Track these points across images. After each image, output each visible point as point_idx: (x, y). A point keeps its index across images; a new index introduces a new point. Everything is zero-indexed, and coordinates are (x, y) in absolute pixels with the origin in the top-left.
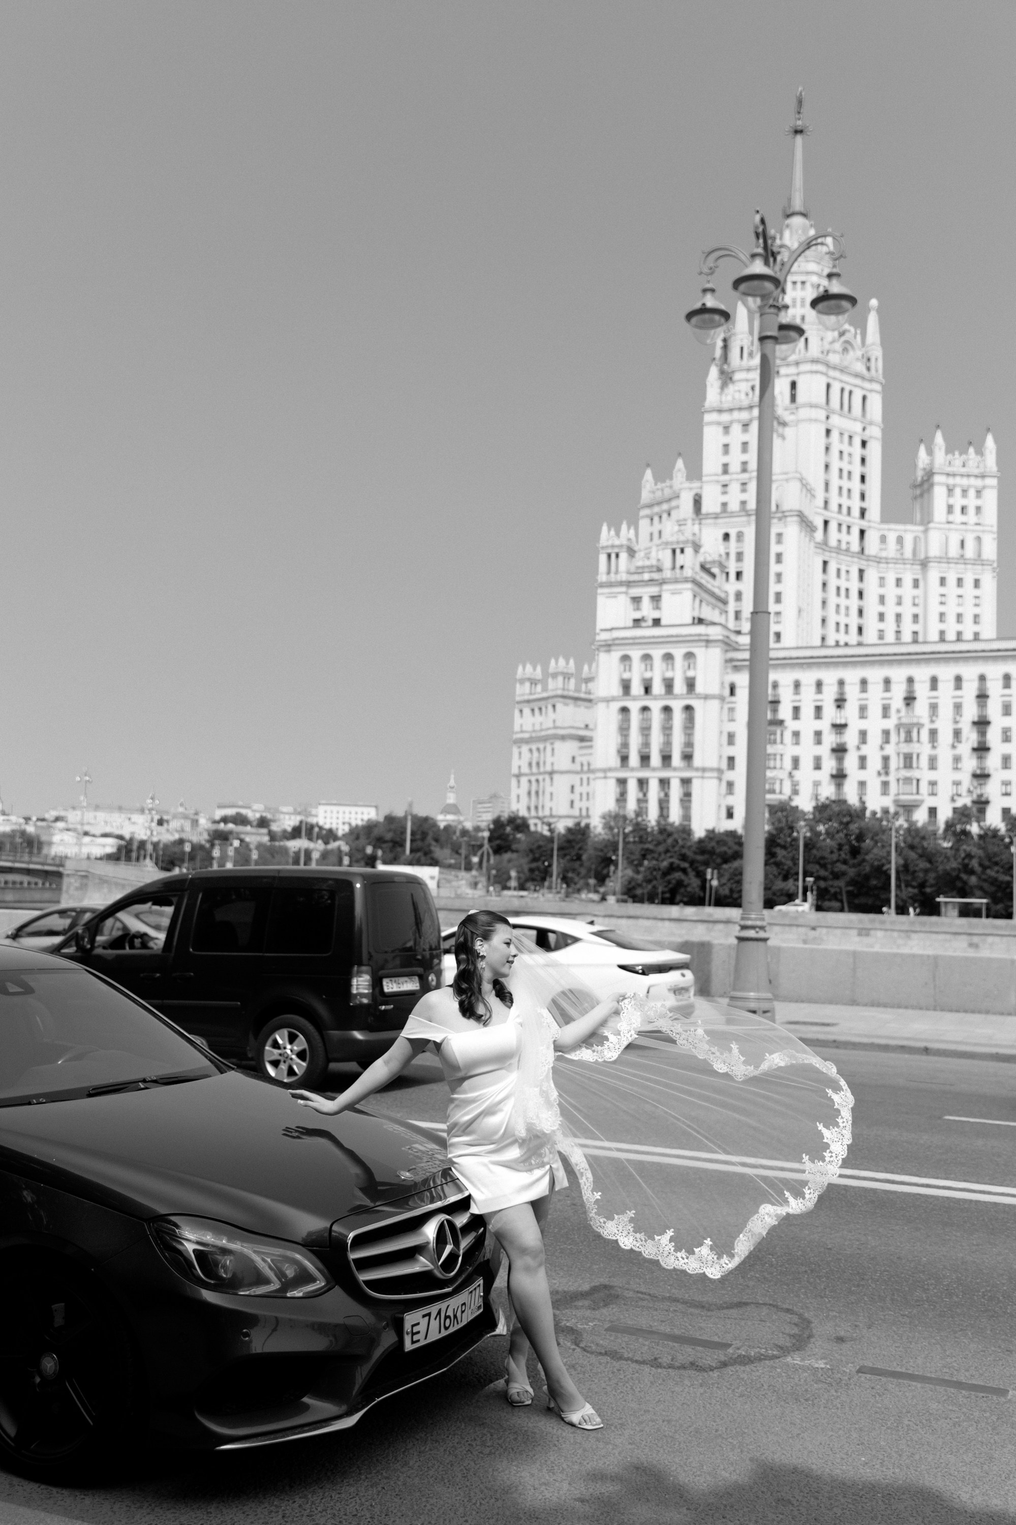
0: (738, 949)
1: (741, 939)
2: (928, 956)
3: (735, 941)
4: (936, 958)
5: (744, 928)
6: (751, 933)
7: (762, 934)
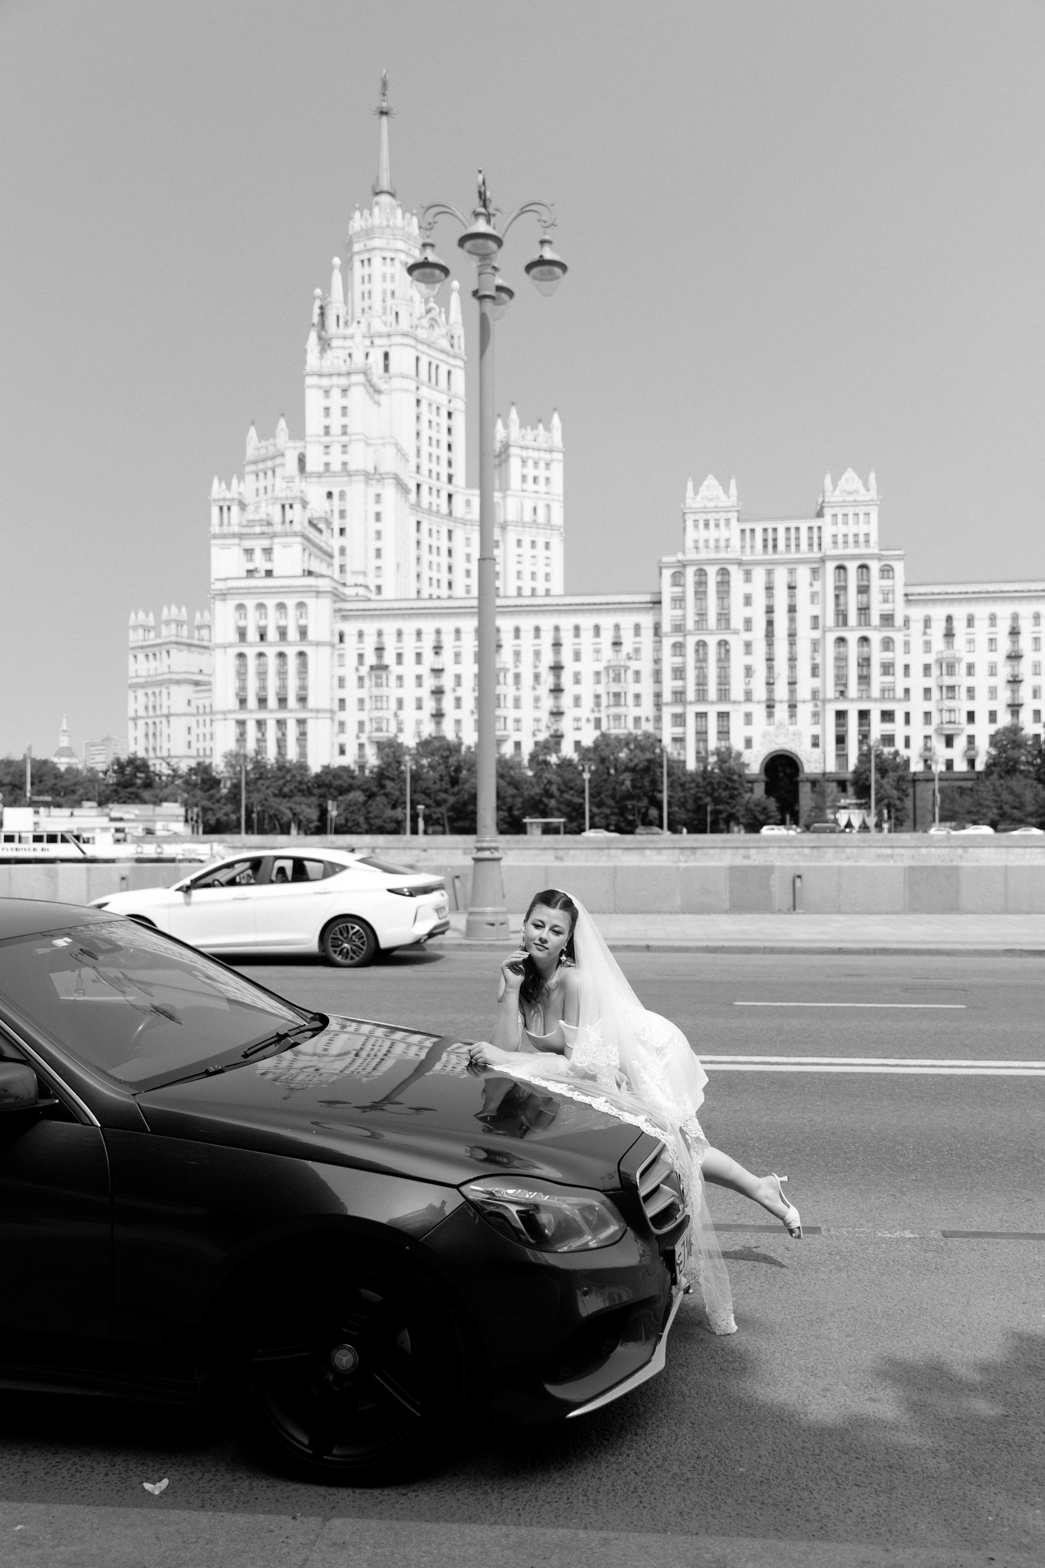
0: (475, 870)
1: (477, 860)
2: (609, 868)
3: (472, 863)
4: (615, 868)
5: (479, 849)
6: (487, 854)
7: (496, 855)
